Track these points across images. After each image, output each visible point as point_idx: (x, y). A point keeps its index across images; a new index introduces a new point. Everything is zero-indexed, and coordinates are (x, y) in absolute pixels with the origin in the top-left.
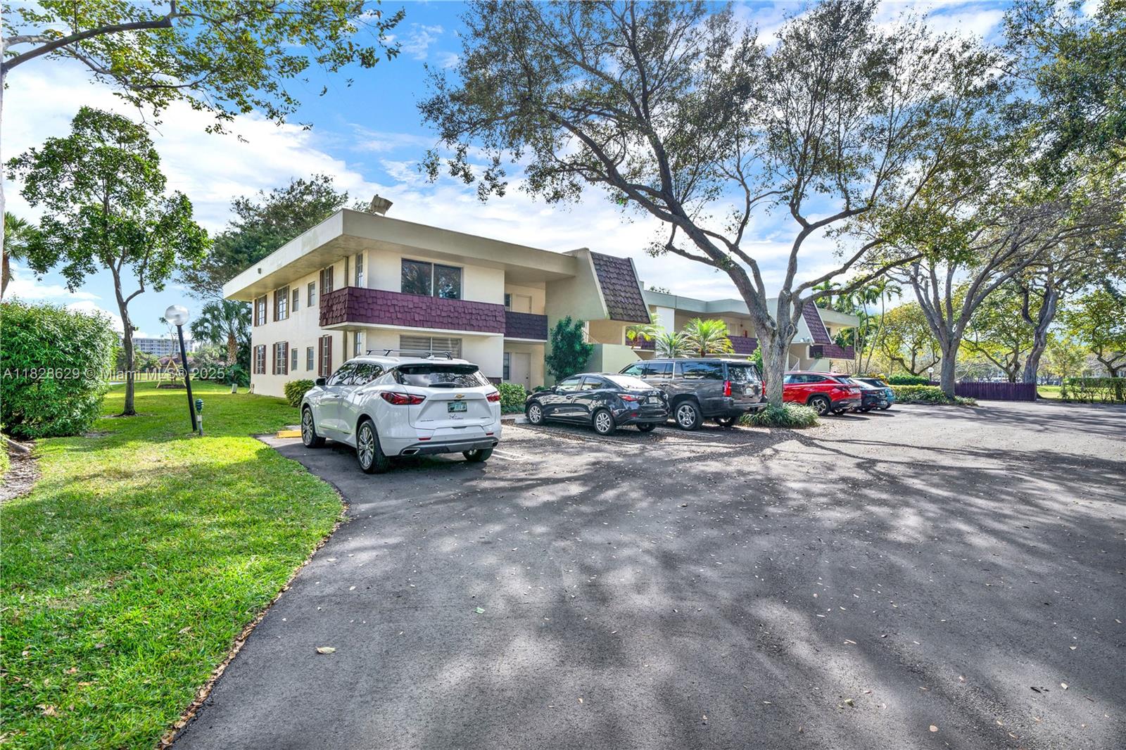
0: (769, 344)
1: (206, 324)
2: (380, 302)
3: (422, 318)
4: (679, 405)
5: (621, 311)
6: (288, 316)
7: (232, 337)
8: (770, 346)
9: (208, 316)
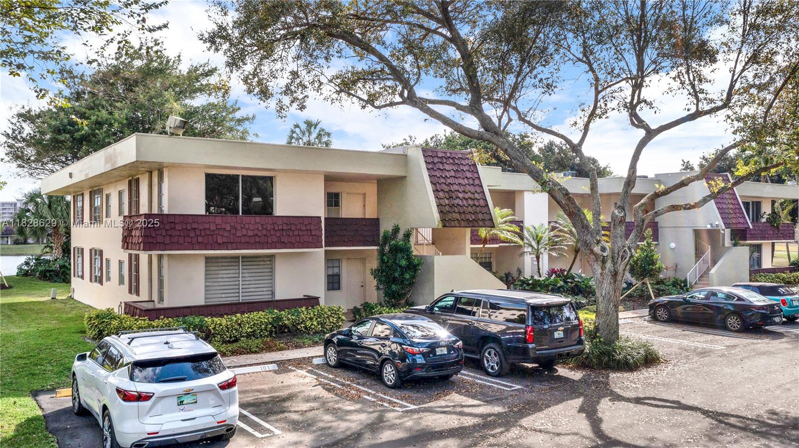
0: (600, 271)
2: (178, 227)
3: (225, 240)
4: (485, 348)
5: (457, 216)
6: (101, 221)
8: (601, 274)
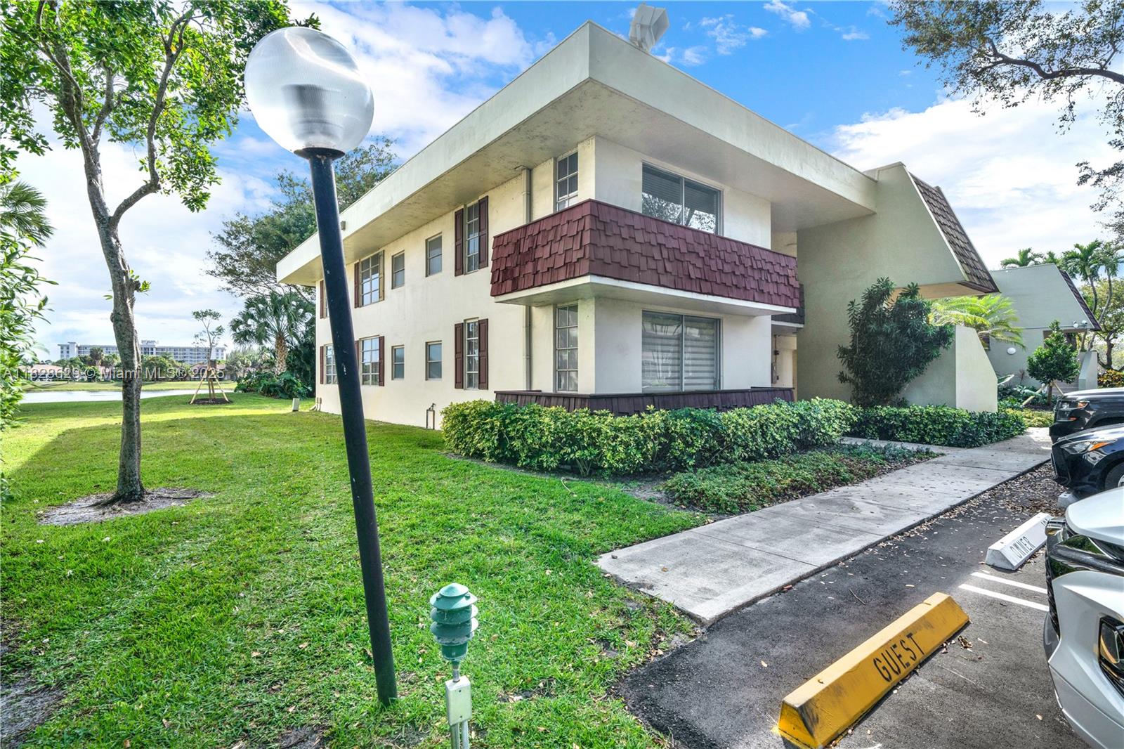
1: (250, 321)
5: (968, 269)
6: (382, 297)
7: (280, 337)
9: (253, 311)
